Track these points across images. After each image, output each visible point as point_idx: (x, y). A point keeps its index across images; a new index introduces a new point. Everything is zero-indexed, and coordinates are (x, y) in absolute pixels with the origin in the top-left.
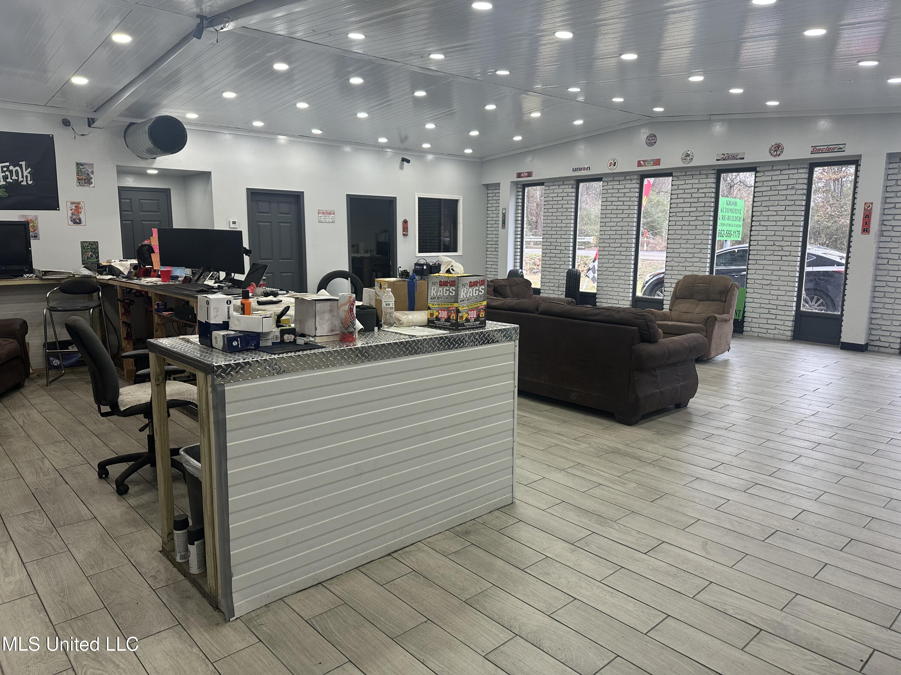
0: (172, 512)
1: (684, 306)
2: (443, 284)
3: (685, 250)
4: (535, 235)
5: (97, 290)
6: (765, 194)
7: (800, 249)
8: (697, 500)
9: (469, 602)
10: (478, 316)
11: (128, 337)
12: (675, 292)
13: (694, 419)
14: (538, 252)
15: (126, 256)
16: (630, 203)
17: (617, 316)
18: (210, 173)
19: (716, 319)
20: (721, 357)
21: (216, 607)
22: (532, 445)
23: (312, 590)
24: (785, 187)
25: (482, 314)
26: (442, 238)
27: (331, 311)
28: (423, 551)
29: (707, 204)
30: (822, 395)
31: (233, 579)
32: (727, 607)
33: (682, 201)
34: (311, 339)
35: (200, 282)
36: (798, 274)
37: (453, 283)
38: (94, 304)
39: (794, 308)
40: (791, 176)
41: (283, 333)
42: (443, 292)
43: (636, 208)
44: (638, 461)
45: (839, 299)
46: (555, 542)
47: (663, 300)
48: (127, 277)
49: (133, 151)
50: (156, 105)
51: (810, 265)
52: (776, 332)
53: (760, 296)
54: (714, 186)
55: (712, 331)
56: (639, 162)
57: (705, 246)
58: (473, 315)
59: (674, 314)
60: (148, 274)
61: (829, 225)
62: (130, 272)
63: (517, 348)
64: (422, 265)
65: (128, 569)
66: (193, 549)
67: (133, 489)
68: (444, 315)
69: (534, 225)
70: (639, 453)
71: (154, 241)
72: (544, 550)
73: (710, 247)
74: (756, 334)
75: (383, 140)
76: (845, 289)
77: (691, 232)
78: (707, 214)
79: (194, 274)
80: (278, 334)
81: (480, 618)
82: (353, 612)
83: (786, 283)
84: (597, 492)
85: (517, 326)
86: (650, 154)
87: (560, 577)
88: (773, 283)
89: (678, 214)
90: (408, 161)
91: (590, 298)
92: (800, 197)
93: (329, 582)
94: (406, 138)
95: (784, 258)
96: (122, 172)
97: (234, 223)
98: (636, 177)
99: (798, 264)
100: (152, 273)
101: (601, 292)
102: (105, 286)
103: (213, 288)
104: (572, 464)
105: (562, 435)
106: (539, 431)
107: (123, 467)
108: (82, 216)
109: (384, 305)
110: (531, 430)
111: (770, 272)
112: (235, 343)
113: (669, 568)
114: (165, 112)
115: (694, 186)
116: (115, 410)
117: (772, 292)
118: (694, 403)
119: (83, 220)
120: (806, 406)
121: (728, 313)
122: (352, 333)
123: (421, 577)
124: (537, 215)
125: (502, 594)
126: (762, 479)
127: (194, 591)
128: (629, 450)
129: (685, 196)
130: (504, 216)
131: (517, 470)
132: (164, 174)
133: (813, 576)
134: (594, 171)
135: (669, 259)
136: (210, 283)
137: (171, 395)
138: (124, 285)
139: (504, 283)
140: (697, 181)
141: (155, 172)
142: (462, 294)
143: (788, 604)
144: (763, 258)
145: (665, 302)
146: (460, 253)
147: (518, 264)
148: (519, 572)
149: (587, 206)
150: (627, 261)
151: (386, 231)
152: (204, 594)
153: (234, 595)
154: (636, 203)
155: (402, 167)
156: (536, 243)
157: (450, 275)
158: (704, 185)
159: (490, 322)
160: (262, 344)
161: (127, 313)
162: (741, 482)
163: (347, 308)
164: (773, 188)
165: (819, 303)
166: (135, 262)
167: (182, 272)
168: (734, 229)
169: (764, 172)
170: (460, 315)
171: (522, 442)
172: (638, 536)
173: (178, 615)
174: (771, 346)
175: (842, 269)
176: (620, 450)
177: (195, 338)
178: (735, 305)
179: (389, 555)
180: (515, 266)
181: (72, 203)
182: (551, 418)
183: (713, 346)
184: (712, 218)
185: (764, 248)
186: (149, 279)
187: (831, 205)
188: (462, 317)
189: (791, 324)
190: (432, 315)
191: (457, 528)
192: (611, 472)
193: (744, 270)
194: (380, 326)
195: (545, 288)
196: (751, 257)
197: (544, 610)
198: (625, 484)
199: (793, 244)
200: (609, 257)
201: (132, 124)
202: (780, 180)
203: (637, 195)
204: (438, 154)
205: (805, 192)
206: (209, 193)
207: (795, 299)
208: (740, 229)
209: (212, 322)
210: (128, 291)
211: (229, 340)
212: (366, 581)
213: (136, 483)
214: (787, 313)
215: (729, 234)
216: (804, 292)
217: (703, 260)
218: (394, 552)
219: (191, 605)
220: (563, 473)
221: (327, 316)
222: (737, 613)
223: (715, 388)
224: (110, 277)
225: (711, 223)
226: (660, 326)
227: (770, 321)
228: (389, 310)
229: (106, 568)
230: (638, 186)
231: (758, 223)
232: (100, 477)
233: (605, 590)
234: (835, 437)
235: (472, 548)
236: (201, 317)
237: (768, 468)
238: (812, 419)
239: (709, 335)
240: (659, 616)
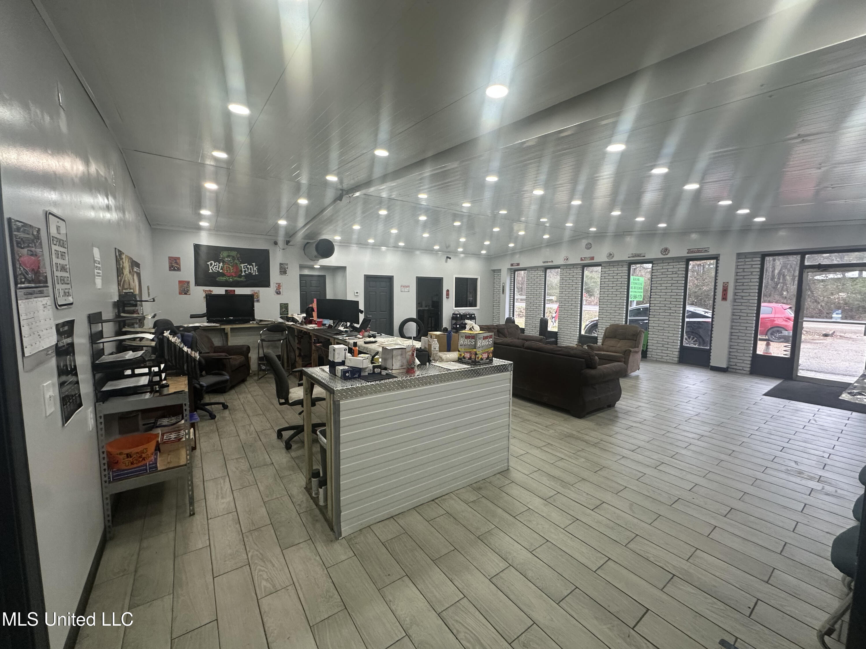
0: (312, 466)
1: (611, 342)
2: (468, 337)
3: (610, 309)
4: (521, 295)
5: (286, 330)
6: (658, 276)
7: (682, 309)
8: (624, 472)
9: (481, 537)
10: (488, 357)
11: (300, 355)
12: (605, 333)
13: (620, 415)
14: (523, 305)
15: (302, 312)
16: (577, 281)
17: (572, 352)
18: (346, 267)
19: (631, 351)
20: (634, 374)
21: (332, 529)
22: (520, 430)
23: (387, 522)
24: (671, 273)
25: (491, 355)
26: (468, 299)
27: (402, 355)
28: (453, 499)
29: (623, 282)
30: (701, 401)
31: (342, 514)
32: (649, 555)
33: (607, 280)
34: (390, 371)
35: (336, 328)
36: (681, 324)
37: (473, 337)
38: (283, 338)
39: (679, 344)
40: (675, 266)
41: (374, 367)
42: (467, 342)
43: (580, 284)
44: (585, 443)
45: (708, 339)
46: (534, 498)
47: (597, 337)
48: (301, 324)
49: (308, 256)
50: (319, 234)
51: (689, 317)
52: (668, 358)
53: (657, 336)
54: (627, 272)
55: (629, 358)
56: (581, 258)
57: (622, 307)
58: (485, 356)
59: (605, 347)
60: (311, 322)
61: (696, 290)
62: (302, 321)
63: (512, 376)
64: (457, 314)
65: (286, 499)
66: (321, 491)
67: (294, 446)
68: (467, 355)
69: (521, 289)
70: (587, 438)
71: (315, 305)
72: (528, 503)
73: (625, 307)
74: (655, 359)
75: (437, 247)
76: (711, 334)
77: (613, 298)
78: (623, 288)
79: (334, 323)
80: (372, 368)
81: (487, 550)
82: (410, 539)
83: (673, 329)
84: (561, 464)
85: (512, 362)
86: (588, 254)
87: (538, 524)
88: (665, 329)
89: (605, 288)
90: (450, 258)
91: (555, 335)
92: (681, 279)
93: (397, 516)
94: (449, 246)
95: (671, 314)
96: (302, 267)
97: (357, 293)
98: (580, 266)
99: (681, 318)
100: (313, 322)
101: (560, 331)
102: (289, 328)
103: (342, 332)
104: (544, 444)
105: (538, 424)
106: (525, 420)
107: (291, 432)
108: (281, 290)
109: (433, 349)
110: (520, 419)
111: (663, 322)
112: (347, 375)
113: (608, 522)
114: (324, 237)
115: (615, 272)
116: (287, 402)
117: (665, 334)
118: (620, 404)
119: (281, 292)
120: (691, 408)
121: (638, 347)
122: (413, 368)
123: (452, 518)
124: (522, 284)
125: (502, 534)
126: (666, 459)
127: (320, 516)
128: (580, 435)
129: (609, 277)
130: (503, 287)
131: (511, 447)
132: (323, 268)
133: (707, 535)
134: (555, 263)
135: (600, 313)
136: (341, 328)
137: (316, 395)
138: (298, 328)
139: (503, 327)
140: (616, 269)
141: (319, 267)
142: (479, 344)
143: (691, 556)
144: (658, 314)
145: (598, 338)
146: (478, 307)
147: (512, 314)
148: (511, 518)
149: (551, 279)
150: (575, 314)
151: (437, 295)
152: (326, 520)
153: (342, 524)
154: (580, 281)
155: (446, 261)
156: (522, 300)
157: (472, 332)
158: (621, 272)
159: (496, 359)
160: (362, 374)
161: (299, 343)
162: (653, 461)
163: (410, 353)
164: (664, 273)
165: (694, 340)
166: (305, 315)
167: (328, 322)
168: (638, 294)
169: (657, 264)
170: (477, 356)
171: (514, 428)
172: (587, 496)
173: (311, 532)
174: (666, 367)
175: (710, 320)
176: (574, 435)
177: (327, 368)
178: (642, 342)
179: (433, 500)
180: (510, 315)
181: (277, 284)
182: (531, 412)
183: (629, 368)
184: (626, 290)
185: (658, 308)
186: (311, 325)
187: (697, 279)
188: (478, 357)
189: (677, 353)
190: (461, 355)
191: (474, 485)
192: (570, 450)
193: (646, 320)
194: (429, 361)
195: (527, 328)
196: (650, 313)
197: (528, 548)
198: (578, 459)
199: (677, 306)
200: (565, 311)
201: (308, 243)
202: (668, 269)
203: (581, 276)
204: (467, 254)
205: (684, 275)
206: (345, 277)
207: (680, 339)
208: (642, 294)
209: (336, 361)
210: (300, 331)
211: (344, 372)
212: (419, 518)
213: (296, 442)
214: (674, 347)
215: (635, 297)
216: (685, 334)
217: (621, 315)
218: (436, 499)
219: (318, 525)
220: (539, 449)
221: (399, 358)
222: (656, 561)
223: (631, 394)
224: (292, 323)
225: (626, 293)
226: (597, 355)
227: (664, 352)
228: (436, 352)
229: (274, 497)
230: (581, 271)
231: (654, 294)
232: (278, 438)
233: (566, 535)
234: (712, 431)
235: (483, 500)
236: (331, 358)
237: (669, 451)
238: (696, 417)
239: (626, 362)
240: (604, 558)
